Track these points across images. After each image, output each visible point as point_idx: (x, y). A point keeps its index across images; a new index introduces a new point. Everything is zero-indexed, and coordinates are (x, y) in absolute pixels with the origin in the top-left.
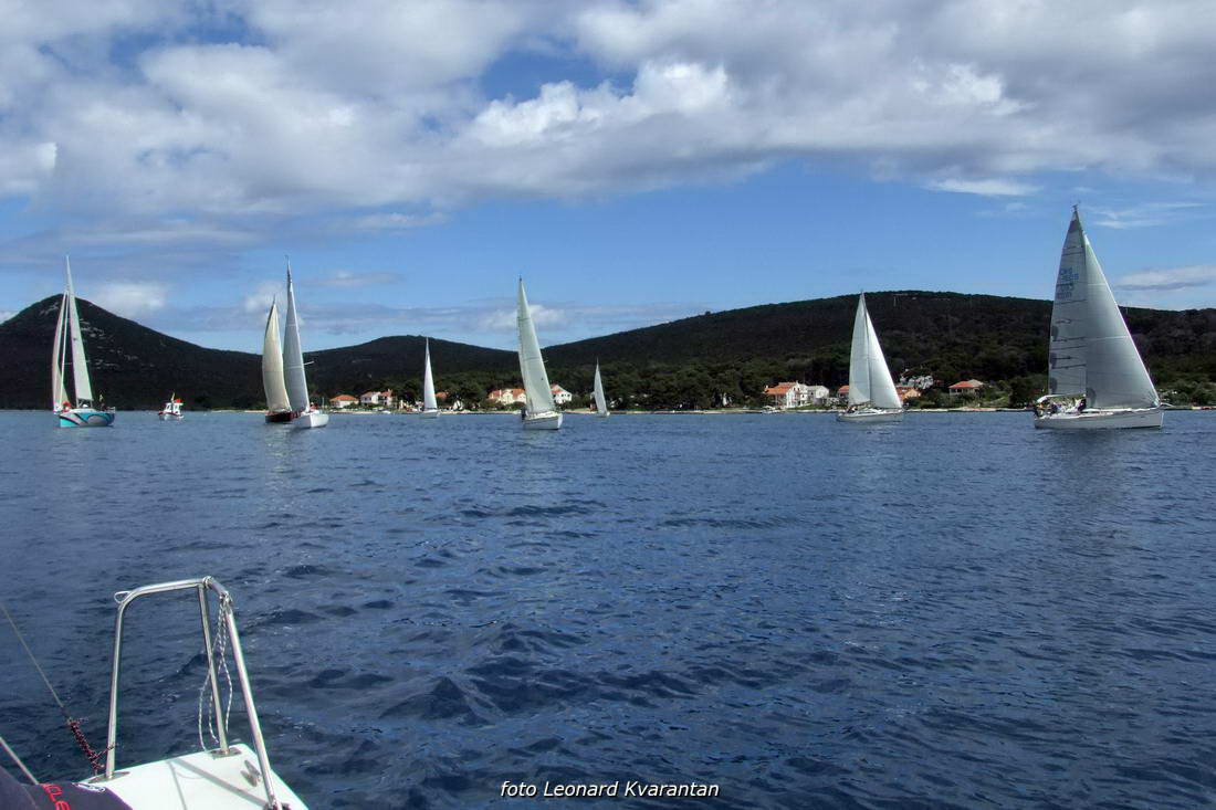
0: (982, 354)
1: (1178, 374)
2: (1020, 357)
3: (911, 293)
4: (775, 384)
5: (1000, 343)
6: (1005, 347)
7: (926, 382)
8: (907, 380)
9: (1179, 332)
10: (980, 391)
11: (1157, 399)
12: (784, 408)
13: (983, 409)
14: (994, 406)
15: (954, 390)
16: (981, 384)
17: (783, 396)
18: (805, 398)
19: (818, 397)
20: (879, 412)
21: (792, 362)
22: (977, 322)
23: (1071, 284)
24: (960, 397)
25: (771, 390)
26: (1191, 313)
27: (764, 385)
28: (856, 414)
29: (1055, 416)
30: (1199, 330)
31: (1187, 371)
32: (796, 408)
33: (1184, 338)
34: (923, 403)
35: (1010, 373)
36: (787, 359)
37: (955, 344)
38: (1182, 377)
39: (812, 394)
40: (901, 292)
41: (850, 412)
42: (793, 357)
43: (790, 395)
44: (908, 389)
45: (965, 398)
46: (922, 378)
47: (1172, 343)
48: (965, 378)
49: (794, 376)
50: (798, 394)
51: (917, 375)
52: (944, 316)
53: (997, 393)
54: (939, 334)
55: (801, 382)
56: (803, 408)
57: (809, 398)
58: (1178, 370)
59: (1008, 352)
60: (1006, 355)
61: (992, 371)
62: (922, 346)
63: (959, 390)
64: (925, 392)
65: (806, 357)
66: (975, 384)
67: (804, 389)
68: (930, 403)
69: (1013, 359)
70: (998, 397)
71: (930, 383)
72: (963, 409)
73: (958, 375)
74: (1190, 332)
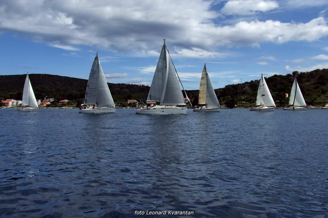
0: (68, 93)
1: (118, 99)
2: (78, 94)
3: (46, 75)
4: (5, 100)
5: (72, 90)
6: (73, 91)
7: (52, 100)
8: (47, 99)
9: (117, 89)
10: (68, 103)
11: (114, 105)
12: (8, 107)
13: (69, 108)
14: (72, 107)
15: (60, 102)
16: (68, 101)
17: (8, 103)
18: (15, 104)
19: (19, 103)
20: (31, 108)
21: (11, 93)
22: (65, 84)
23: (94, 74)
24: (62, 104)
25: (4, 101)
26: (119, 84)
27: (2, 100)
28: (24, 109)
29: (85, 109)
30: (122, 88)
31: (120, 99)
32: (12, 107)
33: (118, 91)
34: (52, 106)
35: (76, 98)
36: (9, 92)
37: (60, 90)
38: (119, 100)
39: (17, 103)
40: (43, 74)
41: (22, 108)
42: (11, 92)
43: (10, 103)
44: (47, 102)
45: (63, 105)
46: (51, 99)
47: (116, 91)
48: (64, 99)
49: (11, 98)
50: (13, 103)
51: (50, 98)
52: (56, 82)
53: (73, 103)
54: (55, 87)
55: (14, 99)
56: (14, 107)
57: (16, 104)
58: (117, 98)
59: (75, 92)
60: (74, 93)
61: (71, 97)
62: (50, 90)
63: (62, 102)
64: (52, 103)
65: (15, 92)
66: (66, 101)
67: (15, 101)
68: (54, 106)
69: (76, 94)
70: (73, 105)
71: (53, 100)
72: (64, 108)
73: (61, 98)
74: (120, 89)
